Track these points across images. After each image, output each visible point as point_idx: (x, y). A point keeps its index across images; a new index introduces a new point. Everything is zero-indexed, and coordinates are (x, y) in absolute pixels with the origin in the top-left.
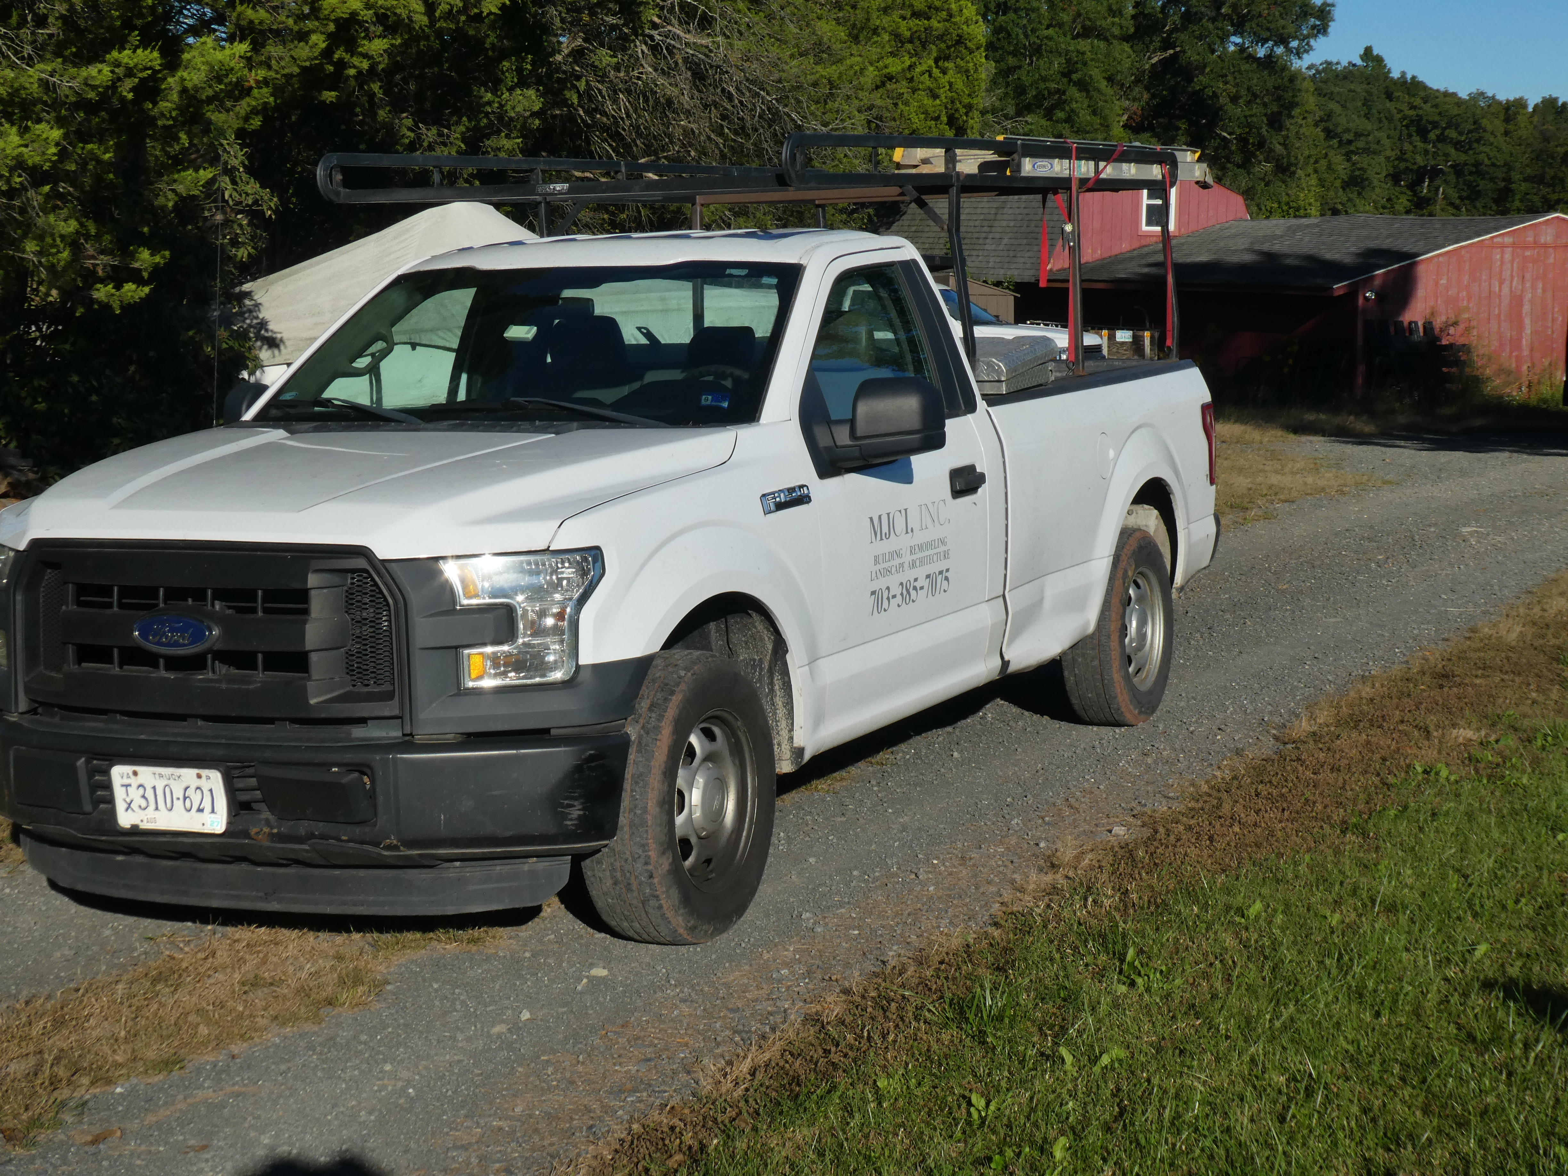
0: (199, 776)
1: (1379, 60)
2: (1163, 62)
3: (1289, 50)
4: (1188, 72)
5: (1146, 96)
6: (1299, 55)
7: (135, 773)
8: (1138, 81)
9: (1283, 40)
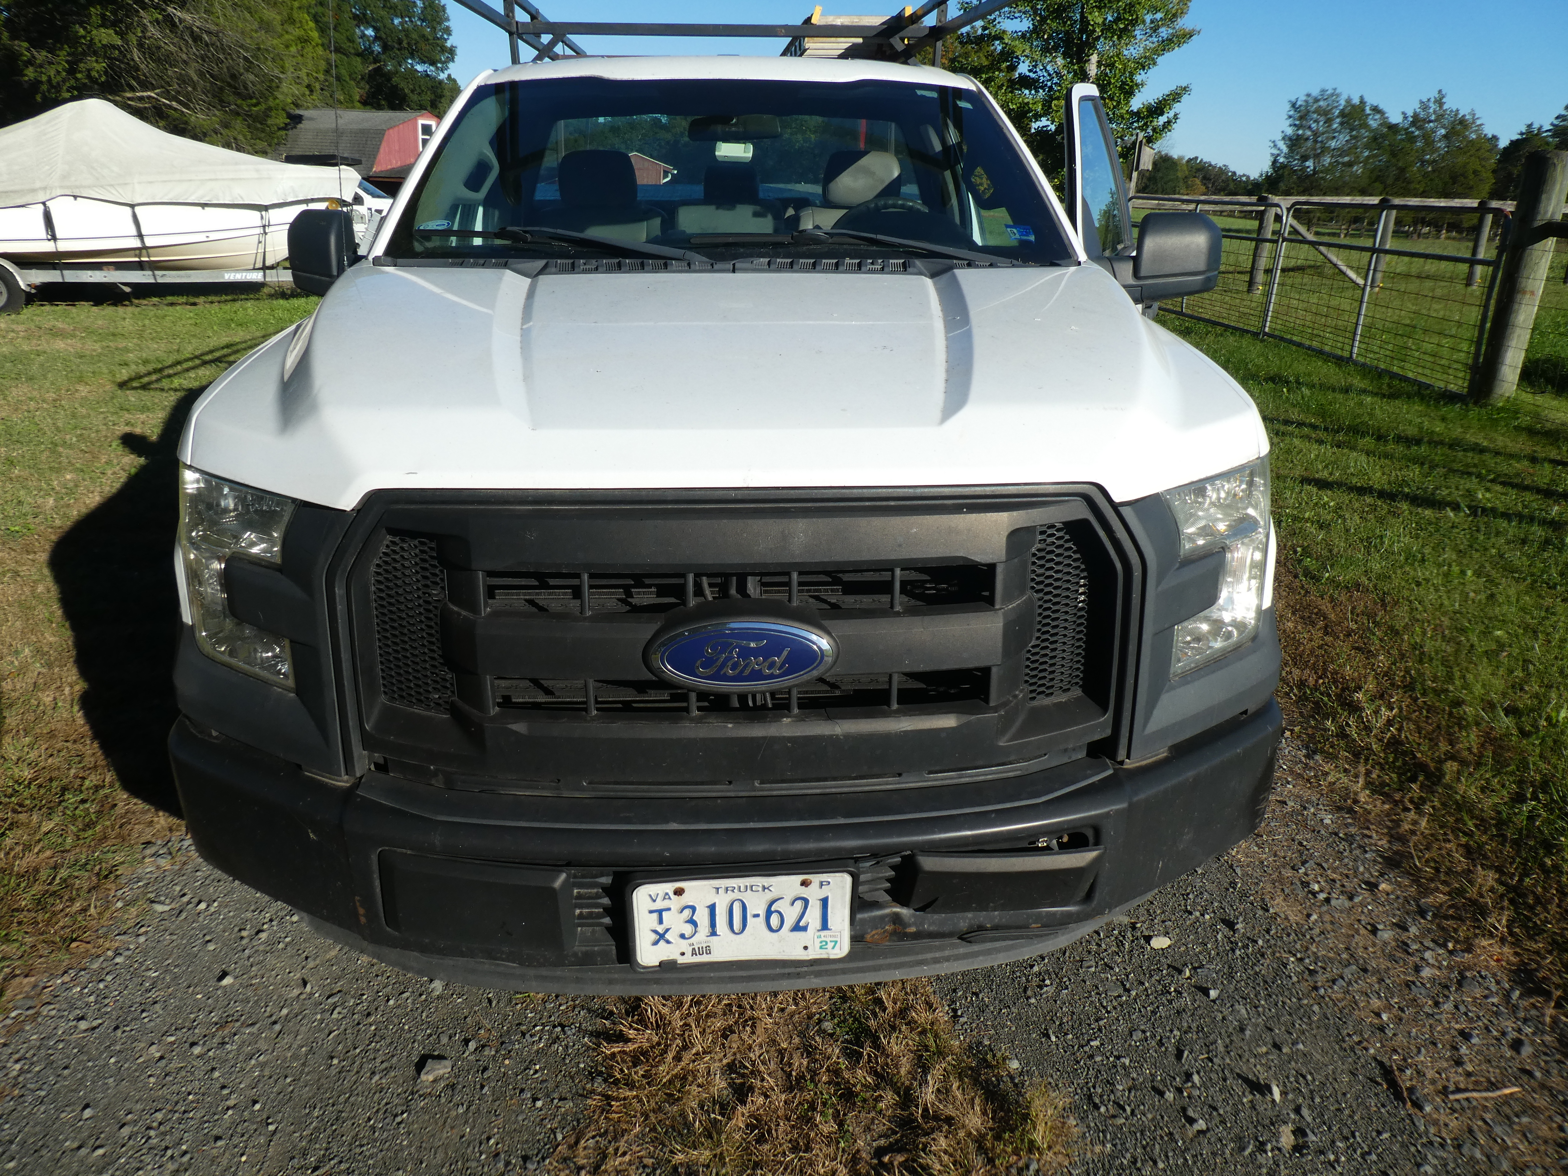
0: (804, 883)
1: (454, 81)
2: (374, 69)
3: (437, 68)
4: (388, 76)
5: (367, 87)
6: (442, 71)
7: (679, 892)
8: (362, 78)
9: (433, 63)
